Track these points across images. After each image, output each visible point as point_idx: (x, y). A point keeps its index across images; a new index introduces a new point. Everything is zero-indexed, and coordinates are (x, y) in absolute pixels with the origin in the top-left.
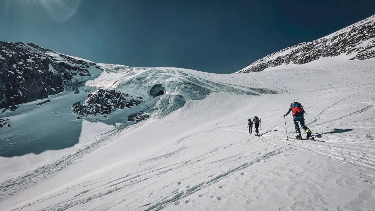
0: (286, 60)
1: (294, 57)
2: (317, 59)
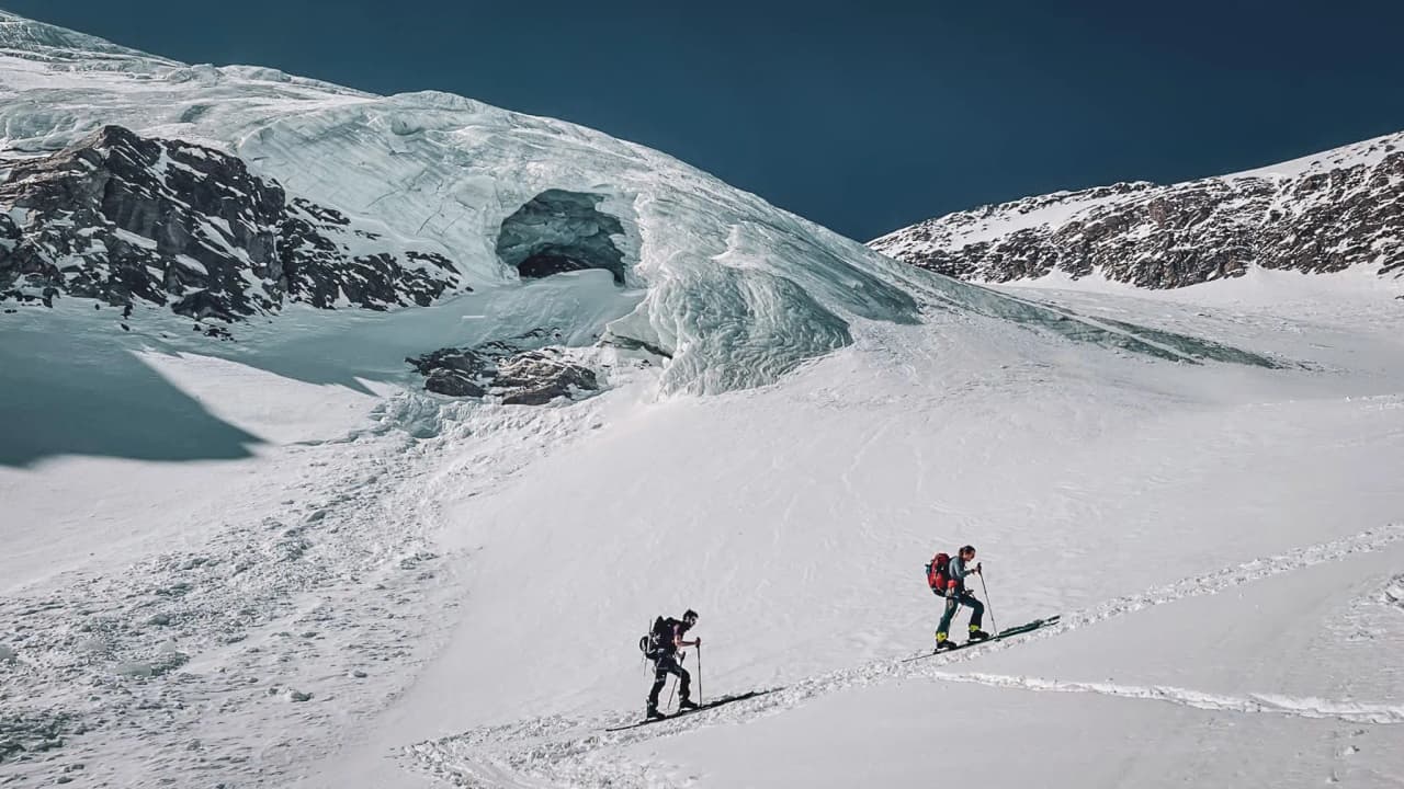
0: (1068, 255)
1: (1111, 242)
2: (1236, 275)
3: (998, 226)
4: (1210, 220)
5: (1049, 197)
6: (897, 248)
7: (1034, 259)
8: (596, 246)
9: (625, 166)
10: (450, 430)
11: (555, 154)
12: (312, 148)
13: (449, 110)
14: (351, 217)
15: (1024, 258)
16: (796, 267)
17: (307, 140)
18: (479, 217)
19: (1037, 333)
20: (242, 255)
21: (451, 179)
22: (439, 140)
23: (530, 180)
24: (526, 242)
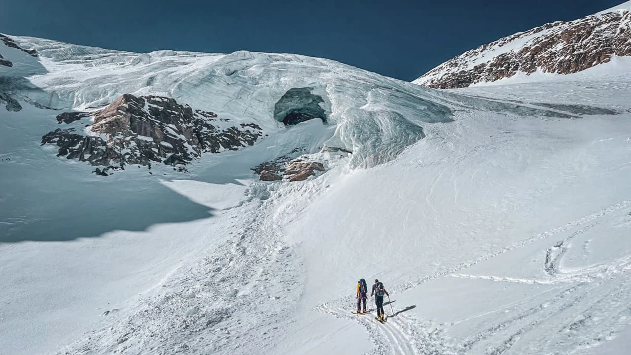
2: (606, 62)
3: (488, 55)
4: (591, 37)
5: (512, 36)
6: (443, 72)
7: (508, 68)
8: (312, 107)
9: (320, 71)
10: (273, 195)
11: (291, 72)
12: (198, 88)
13: (245, 59)
14: (217, 114)
15: (503, 68)
16: (398, 106)
17: (196, 86)
18: (266, 104)
19: (506, 115)
20: (183, 137)
21: (252, 92)
22: (244, 75)
23: (283, 86)
24: (285, 110)
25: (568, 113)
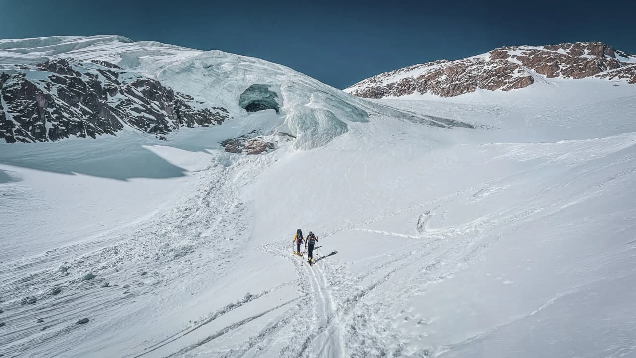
0: (420, 86)
1: (433, 82)
2: (472, 92)
3: (397, 77)
4: (465, 73)
5: (414, 66)
6: (365, 86)
7: (409, 89)
8: (269, 100)
9: (277, 74)
10: (234, 164)
11: (255, 71)
12: (180, 75)
13: (219, 57)
14: (194, 97)
15: (406, 88)
16: (331, 106)
17: (177, 73)
18: (233, 94)
19: (404, 121)
20: (165, 112)
21: (223, 83)
22: (218, 69)
23: (248, 82)
24: (248, 100)
25: (444, 124)
